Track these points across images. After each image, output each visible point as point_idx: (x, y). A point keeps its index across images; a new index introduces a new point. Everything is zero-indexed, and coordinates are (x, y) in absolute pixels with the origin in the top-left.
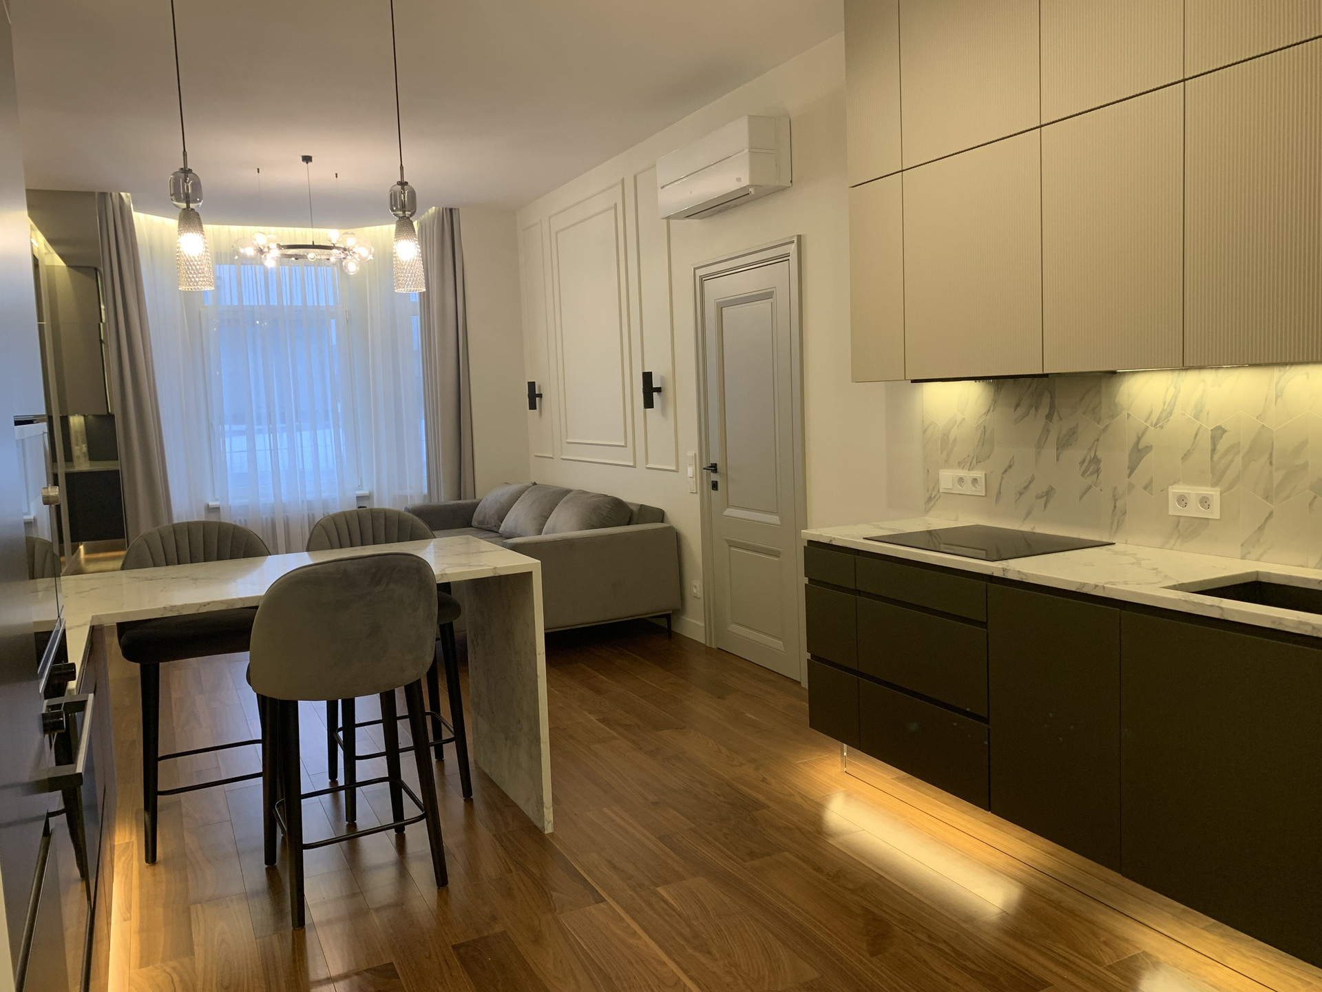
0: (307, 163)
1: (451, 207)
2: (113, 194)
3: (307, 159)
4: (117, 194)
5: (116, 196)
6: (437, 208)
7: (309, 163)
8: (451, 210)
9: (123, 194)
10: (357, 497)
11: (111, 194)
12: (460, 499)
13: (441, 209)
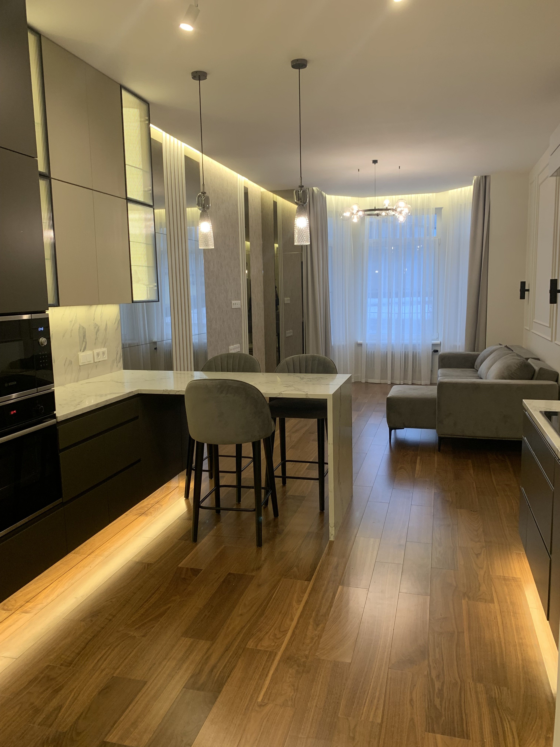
0: (375, 164)
1: (486, 175)
2: (310, 189)
3: (375, 162)
4: (312, 188)
5: (311, 189)
6: (477, 176)
7: (376, 164)
8: (486, 177)
9: (313, 188)
10: (432, 344)
11: (309, 189)
12: (474, 351)
13: (479, 177)
